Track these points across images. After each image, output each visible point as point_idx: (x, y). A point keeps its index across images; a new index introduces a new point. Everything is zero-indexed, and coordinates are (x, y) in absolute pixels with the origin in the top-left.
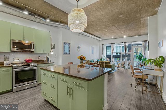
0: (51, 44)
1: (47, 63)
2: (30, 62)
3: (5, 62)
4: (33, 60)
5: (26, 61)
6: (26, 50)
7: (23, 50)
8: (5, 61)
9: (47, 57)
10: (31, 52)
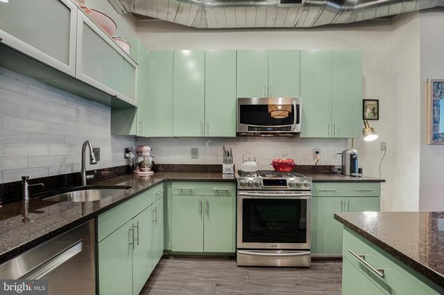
0: (364, 100)
1: (348, 178)
2: (287, 169)
3: (225, 166)
4: (298, 163)
5: (274, 166)
6: (274, 129)
7: (265, 129)
8: (225, 161)
9: (349, 152)
10: (292, 137)
